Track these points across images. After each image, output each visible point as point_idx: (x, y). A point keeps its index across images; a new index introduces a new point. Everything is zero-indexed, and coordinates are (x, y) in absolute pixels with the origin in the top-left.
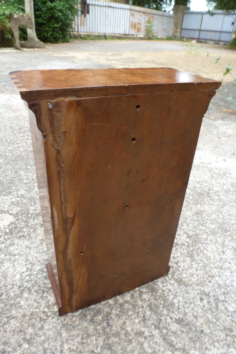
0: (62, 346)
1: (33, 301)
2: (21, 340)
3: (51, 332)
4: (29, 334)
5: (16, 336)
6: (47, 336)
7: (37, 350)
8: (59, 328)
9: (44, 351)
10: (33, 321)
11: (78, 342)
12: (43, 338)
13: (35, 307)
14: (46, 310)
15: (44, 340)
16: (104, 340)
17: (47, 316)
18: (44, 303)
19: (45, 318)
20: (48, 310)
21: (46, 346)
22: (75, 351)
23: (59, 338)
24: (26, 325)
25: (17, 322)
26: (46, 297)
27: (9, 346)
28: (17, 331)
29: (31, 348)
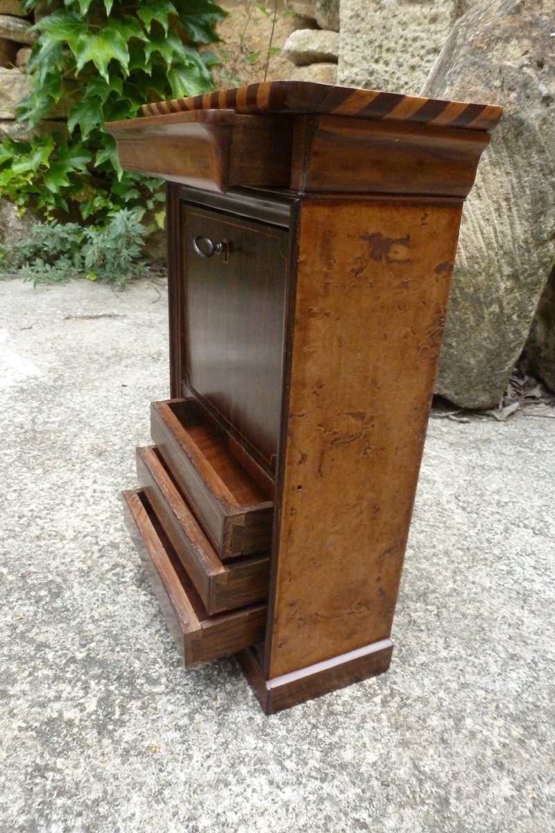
0: (446, 660)
1: (362, 731)
2: (460, 736)
3: (426, 681)
4: (442, 722)
5: (457, 748)
6: (434, 687)
7: (469, 700)
8: (412, 669)
9: (463, 688)
10: (412, 719)
11: (429, 635)
12: (442, 694)
13: (376, 725)
14: (378, 700)
15: (445, 690)
16: (413, 601)
17: (392, 695)
18: (361, 706)
19: (397, 699)
20: (378, 695)
21: (454, 686)
22: (446, 641)
23: (432, 667)
24: (426, 734)
25: (426, 754)
26: (344, 705)
27: (483, 756)
28: (445, 748)
29: (468, 711)
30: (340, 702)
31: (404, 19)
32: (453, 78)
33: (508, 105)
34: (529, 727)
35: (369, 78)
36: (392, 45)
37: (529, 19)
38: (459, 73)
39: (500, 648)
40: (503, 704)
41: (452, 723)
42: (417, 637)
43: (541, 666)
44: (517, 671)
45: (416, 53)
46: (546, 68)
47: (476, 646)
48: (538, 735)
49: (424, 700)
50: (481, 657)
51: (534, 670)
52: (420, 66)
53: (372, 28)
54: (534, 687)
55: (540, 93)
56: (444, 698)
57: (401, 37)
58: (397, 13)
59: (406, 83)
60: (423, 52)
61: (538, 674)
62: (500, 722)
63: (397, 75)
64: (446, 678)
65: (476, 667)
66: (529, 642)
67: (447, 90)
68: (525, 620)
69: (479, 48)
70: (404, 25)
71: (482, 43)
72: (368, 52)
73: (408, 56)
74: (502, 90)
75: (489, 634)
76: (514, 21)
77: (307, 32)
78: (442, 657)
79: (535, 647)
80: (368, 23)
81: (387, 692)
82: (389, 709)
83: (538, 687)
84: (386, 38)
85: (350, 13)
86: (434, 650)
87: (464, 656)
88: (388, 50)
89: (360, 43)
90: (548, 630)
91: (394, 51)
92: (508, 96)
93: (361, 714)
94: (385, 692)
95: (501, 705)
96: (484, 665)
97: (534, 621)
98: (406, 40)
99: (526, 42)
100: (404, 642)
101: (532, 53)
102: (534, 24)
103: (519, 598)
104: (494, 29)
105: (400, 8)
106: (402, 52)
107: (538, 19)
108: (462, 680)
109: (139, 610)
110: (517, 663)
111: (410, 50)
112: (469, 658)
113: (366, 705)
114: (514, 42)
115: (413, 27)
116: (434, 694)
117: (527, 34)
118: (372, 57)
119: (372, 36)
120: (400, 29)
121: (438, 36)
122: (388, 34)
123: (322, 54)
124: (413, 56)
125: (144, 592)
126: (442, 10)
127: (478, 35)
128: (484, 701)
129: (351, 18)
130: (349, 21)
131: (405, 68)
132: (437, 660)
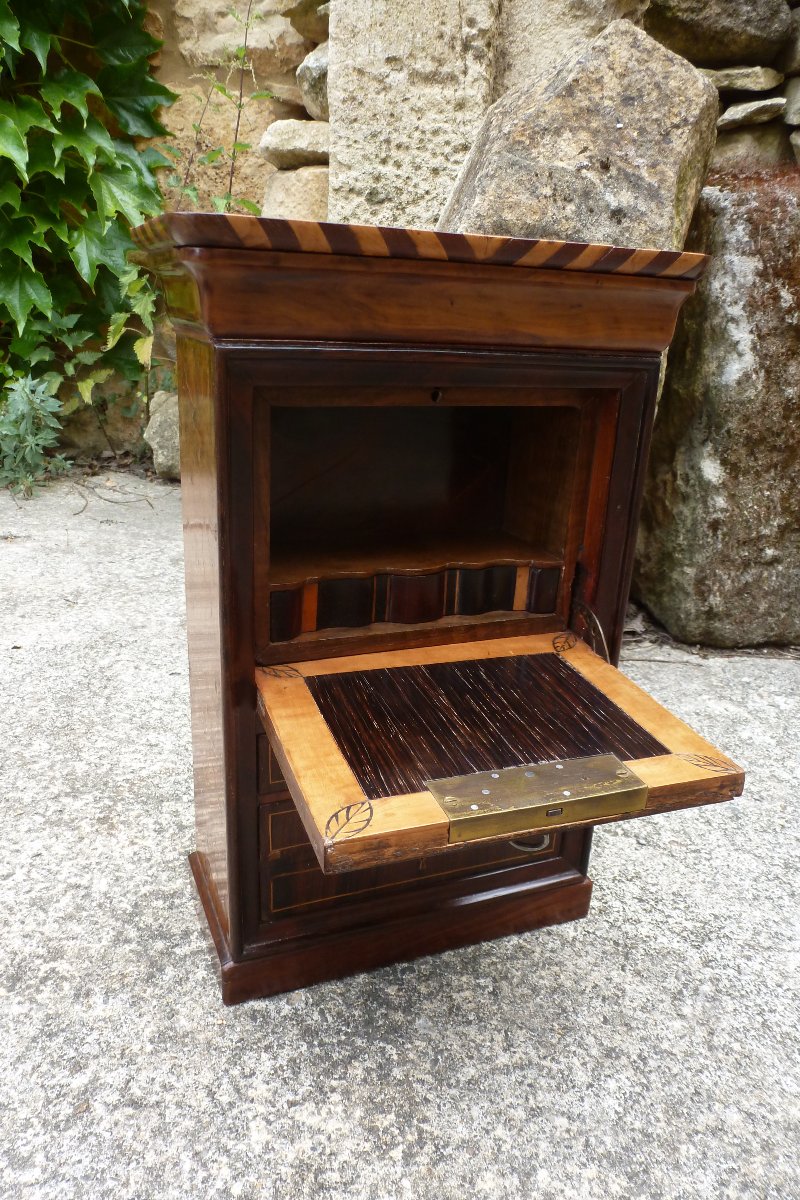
0: (507, 1070)
3: (476, 1112)
4: (501, 1181)
6: (489, 1119)
7: (542, 1136)
8: (454, 1092)
9: (533, 1116)
10: (453, 1182)
11: (481, 1031)
12: (500, 1131)
14: (397, 1153)
15: (505, 1124)
16: (456, 973)
17: (421, 1143)
18: (370, 1168)
19: (429, 1148)
20: (399, 1144)
21: (520, 1114)
22: (507, 1035)
23: (484, 1085)
26: (342, 1169)
29: (541, 1157)
30: (336, 1165)
31: (419, 105)
32: (484, 184)
33: (564, 221)
34: (637, 1174)
35: (374, 186)
36: (404, 139)
37: (585, 103)
38: (493, 177)
39: (590, 1040)
40: (596, 1137)
41: (516, 1181)
42: (461, 1035)
43: (652, 1063)
44: (616, 1076)
45: (438, 151)
46: (613, 171)
47: (554, 1041)
48: (650, 1187)
49: (471, 1146)
50: (562, 1059)
51: (642, 1072)
52: (444, 169)
53: (375, 115)
54: (643, 1103)
55: (608, 206)
56: (504, 1138)
57: (417, 128)
58: (408, 95)
59: (427, 193)
60: (447, 150)
61: (647, 1078)
62: (592, 1171)
63: (414, 182)
64: (507, 1102)
65: (553, 1078)
66: (633, 1025)
67: (478, 200)
68: (627, 987)
69: (520, 142)
70: (419, 112)
71: (523, 135)
72: (371, 149)
73: (427, 155)
74: (555, 200)
75: (573, 1017)
76: (566, 107)
77: (293, 123)
78: (500, 1065)
79: (643, 1033)
80: (368, 109)
81: (411, 1138)
82: (415, 1168)
83: (649, 1102)
84: (395, 130)
85: (343, 95)
86: (488, 1054)
87: (536, 1060)
88: (399, 146)
89: (359, 136)
90: (662, 1001)
91: (407, 148)
92: (564, 208)
93: (369, 1183)
94: (410, 1137)
95: (592, 1140)
96: (566, 1073)
97: (641, 988)
98: (423, 132)
99: (583, 135)
100: (441, 1046)
101: (593, 150)
102: (593, 111)
103: (617, 953)
104: (538, 117)
105: (412, 88)
106: (418, 148)
107: (598, 105)
108: (532, 1102)
109: (7, 1031)
110: (617, 1063)
111: (430, 146)
112: (544, 1063)
113: (378, 1165)
114: (567, 134)
115: (432, 114)
116: (487, 1132)
117: (585, 124)
118: (377, 156)
119: (376, 127)
120: (414, 117)
121: (468, 128)
122: (397, 124)
123: (314, 153)
124: (434, 154)
125: (19, 998)
126: (470, 92)
127: (516, 125)
128: (567, 1136)
129: (344, 101)
130: (342, 106)
131: (425, 172)
132: (493, 1071)
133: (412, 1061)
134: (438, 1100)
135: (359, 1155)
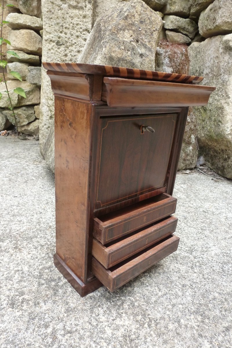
1: (147, 344)
2: (183, 329)
3: (160, 309)
4: (173, 325)
5: (184, 335)
6: (164, 310)
7: (178, 311)
8: (152, 305)
9: (174, 306)
10: (163, 329)
12: (168, 313)
13: (151, 338)
14: (146, 325)
17: (150, 321)
18: (141, 331)
19: (153, 322)
20: (145, 323)
21: (170, 307)
22: (158, 287)
23: (159, 302)
24: (171, 334)
25: (175, 343)
26: (135, 334)
27: (194, 334)
28: (180, 337)
29: (180, 316)
30: (133, 333)
31: (72, 15)
32: (105, 44)
33: (128, 56)
34: (202, 314)
35: (58, 40)
36: (68, 26)
37: (130, 22)
38: (108, 42)
39: (178, 284)
40: (190, 307)
41: (177, 324)
42: (147, 290)
43: (194, 286)
44: (188, 291)
45: (78, 30)
46: (139, 43)
47: (170, 286)
48: (206, 317)
49: (162, 318)
50: (173, 290)
51: (193, 289)
52: (80, 36)
53: (58, 17)
54: (196, 296)
55: (139, 53)
56: (169, 314)
57: (71, 23)
58: (68, 12)
59: (75, 43)
60: (81, 30)
61: (194, 290)
62: (192, 317)
63: (71, 39)
64: (166, 304)
65: (174, 295)
66: (186, 277)
67: (104, 49)
68: (180, 268)
69: (114, 32)
70: (72, 18)
71: (115, 30)
72: (57, 28)
73: (75, 31)
74: (125, 50)
75: (171, 279)
76: (125, 22)
77: (16, 14)
78: (160, 295)
79: (189, 279)
80: (55, 15)
81: (148, 320)
82: (152, 328)
83: (197, 296)
84: (65, 23)
85: (47, 10)
86: (156, 293)
87: (168, 292)
88: (66, 28)
89: (53, 24)
90: (189, 270)
91: (69, 29)
92: (128, 53)
93: (143, 335)
94: (147, 320)
95: (189, 309)
96: (176, 293)
97: (183, 267)
98: (73, 24)
99: (131, 32)
100: (144, 294)
101: (134, 36)
102: (133, 24)
103: (174, 259)
104: (118, 25)
105: (69, 10)
106: (72, 29)
107: (134, 23)
108: (171, 303)
110: (186, 288)
111: (76, 29)
112: (170, 292)
113: (143, 330)
114: (126, 31)
115: (76, 19)
116: (165, 314)
117: (131, 28)
118: (59, 30)
119: (58, 21)
120: (70, 19)
121: (87, 24)
122: (65, 21)
123: (25, 25)
124: (77, 31)
126: (88, 13)
127: (112, 27)
128: (183, 309)
129: (47, 12)
130: (47, 13)
131: (74, 36)
132: (159, 297)
133: (138, 300)
134: (150, 309)
135: (137, 329)
